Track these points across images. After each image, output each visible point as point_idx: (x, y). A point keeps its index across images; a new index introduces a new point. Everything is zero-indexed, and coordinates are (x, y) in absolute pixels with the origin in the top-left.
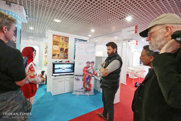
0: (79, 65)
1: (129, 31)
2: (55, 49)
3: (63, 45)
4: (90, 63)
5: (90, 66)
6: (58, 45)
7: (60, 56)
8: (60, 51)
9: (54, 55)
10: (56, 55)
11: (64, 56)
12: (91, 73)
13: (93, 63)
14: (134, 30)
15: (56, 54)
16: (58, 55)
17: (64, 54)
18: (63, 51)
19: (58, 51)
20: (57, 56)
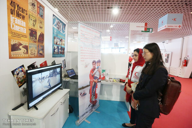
0: (85, 67)
1: (138, 27)
2: (16, 29)
3: (35, 21)
4: (96, 63)
5: (96, 67)
6: (23, 18)
7: (29, 52)
8: (28, 36)
9: (14, 48)
10: (21, 47)
11: (38, 52)
12: (97, 78)
13: (99, 62)
14: (143, 27)
15: (21, 44)
16: (26, 47)
17: (38, 46)
18: (36, 39)
19: (26, 37)
20: (23, 50)
